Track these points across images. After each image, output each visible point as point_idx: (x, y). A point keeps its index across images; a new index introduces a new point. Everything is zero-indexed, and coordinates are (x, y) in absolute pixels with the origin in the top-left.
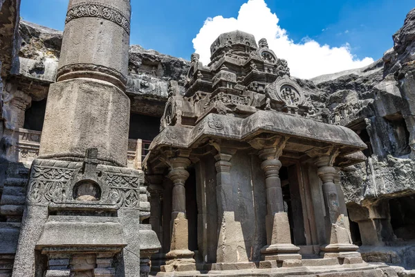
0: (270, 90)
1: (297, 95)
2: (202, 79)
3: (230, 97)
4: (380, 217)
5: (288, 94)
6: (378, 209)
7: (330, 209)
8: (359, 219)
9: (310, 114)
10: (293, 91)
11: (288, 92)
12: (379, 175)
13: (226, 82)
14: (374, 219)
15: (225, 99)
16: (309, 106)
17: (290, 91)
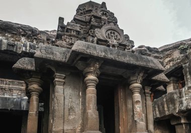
0: (97, 32)
1: (119, 37)
2: (61, 31)
3: (71, 39)
4: (188, 122)
5: (112, 36)
6: (187, 118)
7: (135, 111)
8: (175, 123)
9: (128, 49)
10: (116, 34)
11: (112, 35)
12: (187, 98)
13: (71, 30)
14: (184, 123)
15: (67, 40)
16: (127, 44)
17: (114, 33)
